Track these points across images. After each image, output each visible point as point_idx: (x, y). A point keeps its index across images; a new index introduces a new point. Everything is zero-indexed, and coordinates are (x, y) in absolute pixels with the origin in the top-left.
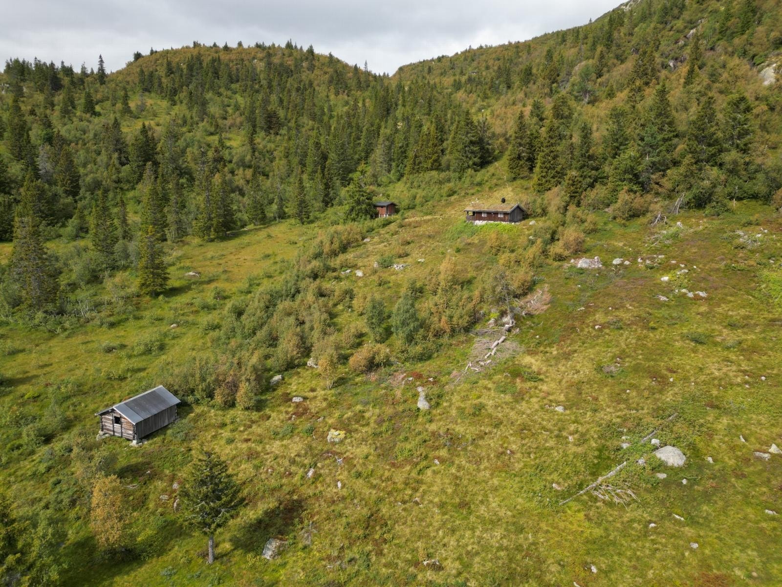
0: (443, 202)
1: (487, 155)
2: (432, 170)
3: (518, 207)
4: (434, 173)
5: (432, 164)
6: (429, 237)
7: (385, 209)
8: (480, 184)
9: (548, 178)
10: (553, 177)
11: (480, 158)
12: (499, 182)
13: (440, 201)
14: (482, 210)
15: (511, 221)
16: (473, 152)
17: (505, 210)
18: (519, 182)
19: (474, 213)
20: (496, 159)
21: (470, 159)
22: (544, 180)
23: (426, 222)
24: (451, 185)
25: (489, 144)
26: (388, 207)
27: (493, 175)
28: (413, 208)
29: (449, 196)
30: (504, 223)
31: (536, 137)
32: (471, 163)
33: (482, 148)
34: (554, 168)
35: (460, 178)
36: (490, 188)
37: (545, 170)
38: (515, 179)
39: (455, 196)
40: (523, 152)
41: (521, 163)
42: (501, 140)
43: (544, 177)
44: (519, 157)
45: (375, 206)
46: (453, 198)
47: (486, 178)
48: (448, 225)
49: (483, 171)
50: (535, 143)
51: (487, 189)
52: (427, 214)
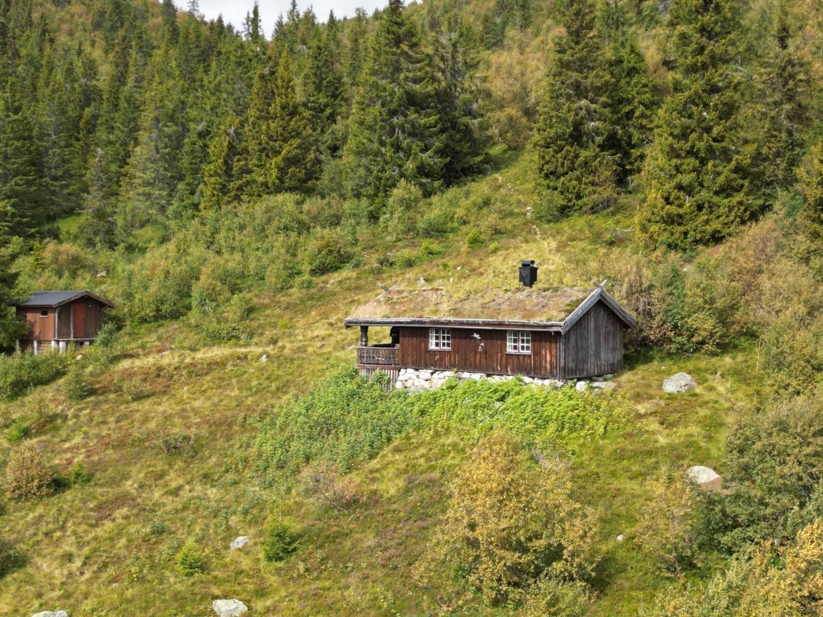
0: (296, 293)
1: (466, 147)
2: (278, 190)
3: (602, 304)
4: (287, 200)
5: (282, 171)
6: (173, 449)
7: (53, 317)
8: (437, 231)
9: (704, 195)
10: (726, 190)
11: (441, 153)
12: (508, 224)
13: (284, 288)
14: (428, 316)
15: (571, 373)
16: (415, 132)
17: (539, 320)
18: (579, 222)
19: (398, 332)
20: (496, 164)
21: (408, 154)
22: (688, 202)
23: (195, 372)
24: (338, 233)
25: (470, 113)
26: (65, 309)
27: (487, 203)
28: (175, 315)
29: (323, 270)
30: (535, 385)
31: (632, 71)
32: (410, 166)
33: (449, 125)
34: (726, 156)
35: (374, 217)
36: (474, 241)
37: (692, 162)
38: (564, 211)
39: (347, 273)
40: (591, 115)
41: (584, 154)
42: (513, 111)
43: (687, 190)
44: (577, 136)
45: (23, 309)
46: (333, 278)
47: (460, 212)
48: (282, 390)
49: (452, 192)
50: (631, 89)
51: (464, 247)
52: (216, 338)
